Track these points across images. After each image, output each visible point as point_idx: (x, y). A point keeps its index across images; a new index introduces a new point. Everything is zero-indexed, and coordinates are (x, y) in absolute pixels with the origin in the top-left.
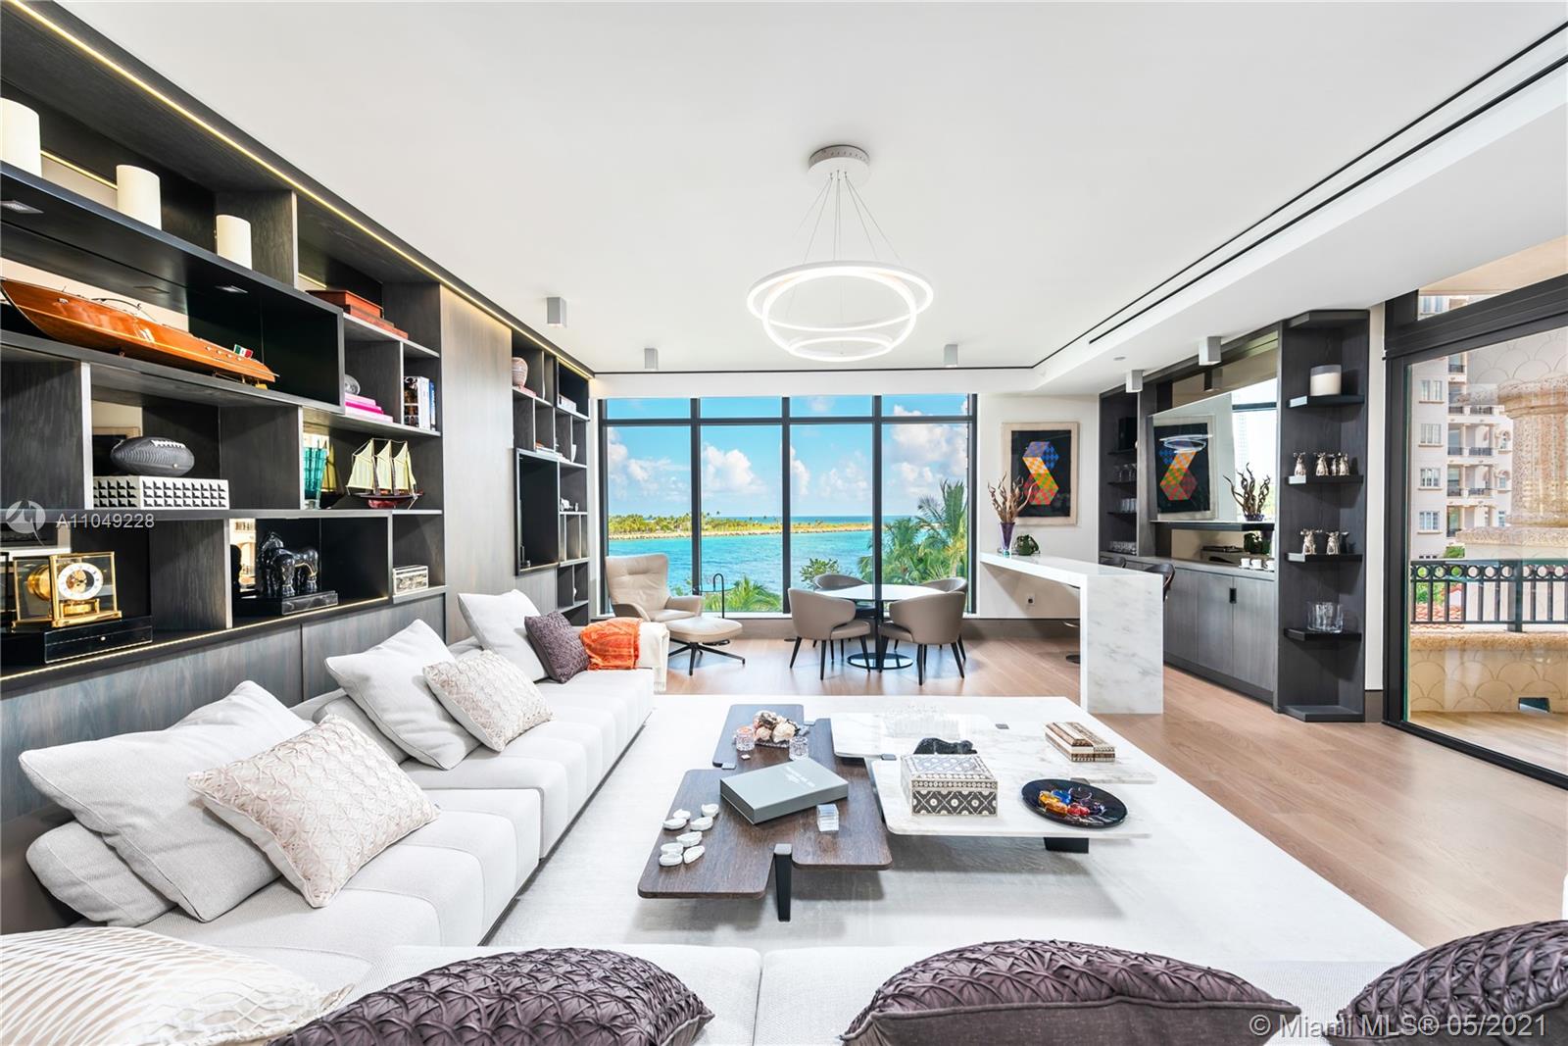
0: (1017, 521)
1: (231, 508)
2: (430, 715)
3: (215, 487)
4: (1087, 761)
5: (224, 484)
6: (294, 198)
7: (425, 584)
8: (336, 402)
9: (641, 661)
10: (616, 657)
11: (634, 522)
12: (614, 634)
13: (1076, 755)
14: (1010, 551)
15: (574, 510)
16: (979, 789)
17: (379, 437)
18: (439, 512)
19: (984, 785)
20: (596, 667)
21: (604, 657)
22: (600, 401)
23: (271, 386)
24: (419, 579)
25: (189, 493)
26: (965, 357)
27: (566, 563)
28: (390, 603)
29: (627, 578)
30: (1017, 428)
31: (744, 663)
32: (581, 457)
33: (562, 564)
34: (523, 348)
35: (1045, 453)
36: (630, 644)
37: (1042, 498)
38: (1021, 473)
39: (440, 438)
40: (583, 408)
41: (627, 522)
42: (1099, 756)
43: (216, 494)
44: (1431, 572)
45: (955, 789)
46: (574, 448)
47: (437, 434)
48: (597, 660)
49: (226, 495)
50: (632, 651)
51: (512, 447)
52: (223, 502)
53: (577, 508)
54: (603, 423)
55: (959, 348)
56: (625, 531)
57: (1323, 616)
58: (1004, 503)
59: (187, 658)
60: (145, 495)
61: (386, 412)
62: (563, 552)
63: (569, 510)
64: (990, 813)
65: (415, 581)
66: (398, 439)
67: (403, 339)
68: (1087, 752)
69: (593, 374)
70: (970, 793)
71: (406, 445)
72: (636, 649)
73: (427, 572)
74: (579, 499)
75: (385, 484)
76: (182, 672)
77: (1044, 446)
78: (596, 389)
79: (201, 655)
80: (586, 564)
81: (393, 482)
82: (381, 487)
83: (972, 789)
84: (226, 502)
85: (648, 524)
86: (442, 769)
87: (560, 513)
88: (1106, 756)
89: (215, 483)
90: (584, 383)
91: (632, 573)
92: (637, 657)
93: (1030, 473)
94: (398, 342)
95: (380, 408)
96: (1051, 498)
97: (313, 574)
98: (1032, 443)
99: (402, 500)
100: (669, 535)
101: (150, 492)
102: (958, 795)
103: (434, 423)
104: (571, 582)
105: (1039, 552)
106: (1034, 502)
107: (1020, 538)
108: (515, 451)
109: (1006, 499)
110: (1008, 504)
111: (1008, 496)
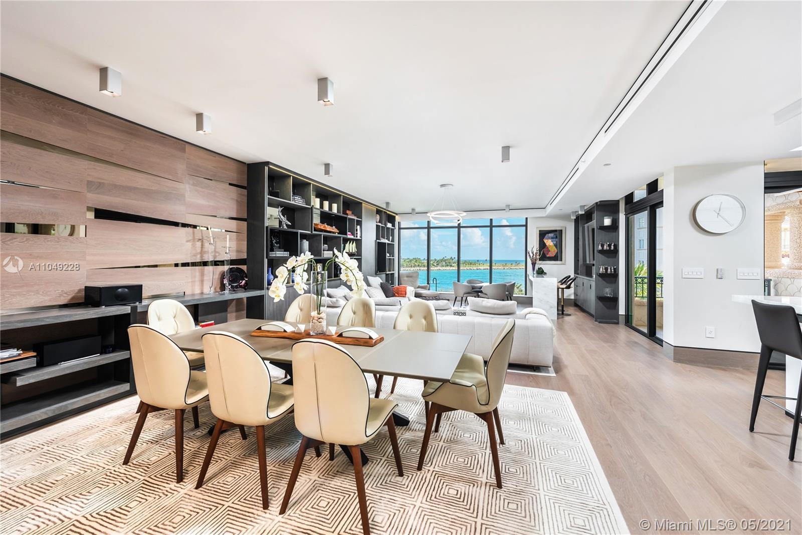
0: (538, 261)
3: (331, 253)
6: (342, 196)
8: (346, 235)
9: (406, 296)
10: (401, 295)
11: (416, 261)
12: (400, 289)
14: (534, 272)
15: (391, 257)
17: (350, 240)
18: (360, 257)
20: (396, 296)
21: (398, 294)
22: (399, 222)
23: (338, 233)
29: (406, 278)
30: (541, 229)
32: (393, 241)
33: (387, 273)
34: (379, 212)
35: (552, 238)
36: (404, 292)
37: (551, 254)
38: (542, 245)
39: (361, 240)
40: (394, 225)
41: (412, 262)
44: (642, 280)
46: (391, 238)
48: (397, 295)
51: (375, 239)
52: (332, 255)
54: (400, 229)
55: (510, 206)
56: (411, 267)
57: (608, 292)
61: (353, 235)
62: (387, 269)
63: (389, 257)
66: (353, 240)
67: (356, 218)
69: (397, 214)
71: (355, 242)
72: (406, 292)
74: (392, 254)
75: (351, 251)
77: (552, 235)
78: (397, 218)
80: (393, 274)
85: (423, 263)
87: (387, 257)
90: (394, 217)
91: (407, 277)
92: (406, 294)
93: (546, 245)
94: (355, 219)
95: (351, 234)
96: (555, 255)
98: (547, 234)
99: (354, 255)
101: (325, 254)
103: (360, 236)
104: (390, 278)
105: (545, 273)
106: (548, 256)
107: (539, 268)
108: (376, 241)
109: (533, 255)
110: (534, 256)
111: (535, 254)
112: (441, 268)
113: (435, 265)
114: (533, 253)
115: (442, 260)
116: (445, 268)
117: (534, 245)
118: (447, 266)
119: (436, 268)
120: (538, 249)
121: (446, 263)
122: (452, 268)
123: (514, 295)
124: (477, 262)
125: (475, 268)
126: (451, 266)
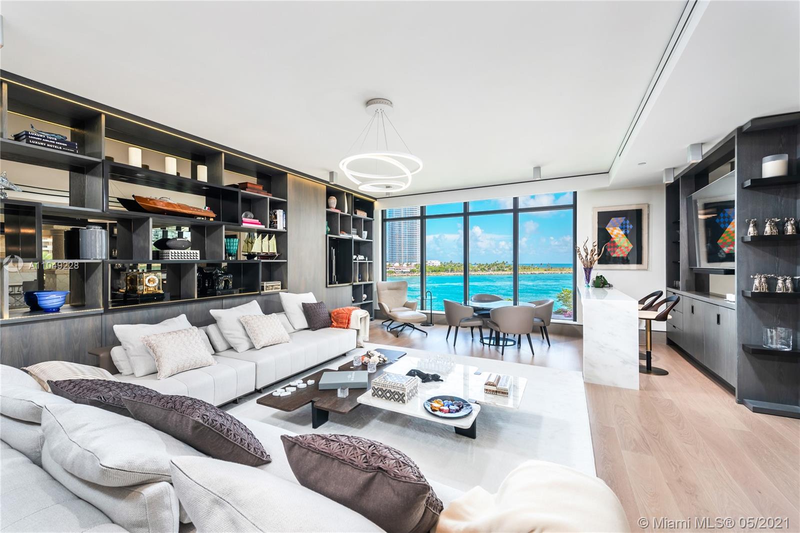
0: (596, 265)
1: (200, 259)
2: (240, 333)
3: (195, 253)
4: (492, 394)
5: (198, 252)
6: (223, 155)
7: (279, 289)
8: (237, 222)
9: (350, 326)
10: (341, 323)
12: (342, 313)
13: (487, 390)
14: (590, 284)
15: (365, 260)
16: (398, 391)
17: (262, 233)
18: (286, 261)
19: (400, 389)
20: (333, 326)
21: (337, 322)
22: (381, 211)
23: (214, 219)
24: (276, 287)
25: (186, 255)
26: (545, 173)
27: (358, 283)
28: (259, 294)
29: (387, 291)
30: (601, 210)
31: (427, 335)
32: (370, 236)
33: (355, 284)
34: (333, 193)
35: (622, 224)
36: (347, 318)
37: (620, 253)
38: (604, 237)
39: (287, 232)
40: (370, 215)
42: (499, 392)
43: (195, 255)
45: (388, 389)
46: (366, 233)
47: (286, 231)
48: (334, 323)
49: (198, 255)
50: (347, 321)
51: (326, 234)
52: (197, 257)
53: (367, 259)
54: (384, 220)
55: (541, 168)
58: (586, 257)
59: (181, 306)
60: (172, 255)
61: (263, 224)
62: (355, 278)
63: (363, 260)
64: (403, 402)
65: (274, 287)
66: (270, 234)
67: (269, 196)
68: (494, 389)
69: (376, 199)
70: (394, 392)
71: (274, 236)
72: (349, 320)
73: (280, 284)
74: (368, 255)
75: (265, 250)
76: (179, 310)
77: (621, 220)
78: (378, 207)
79: (185, 306)
80: (371, 284)
81: (269, 250)
82: (263, 251)
83: (395, 390)
84: (199, 258)
86: (237, 352)
87: (354, 262)
88: (503, 393)
89: (195, 251)
90: (370, 203)
91: (390, 289)
92: (348, 323)
93: (610, 237)
94: (266, 198)
95: (260, 223)
96: (627, 253)
97: (231, 282)
98: (613, 219)
99: (272, 256)
100: (485, 273)
101: (173, 255)
102: (389, 391)
103: (285, 227)
104: (362, 291)
105: (610, 286)
106: (614, 255)
107: (597, 277)
108: (326, 236)
109: (587, 254)
110: (589, 257)
111: (589, 252)
112: (492, 273)
113: (487, 269)
114: (586, 250)
115: (493, 265)
116: (497, 273)
117: (588, 235)
118: (499, 270)
119: (488, 273)
120: (596, 243)
121: (498, 267)
122: (504, 273)
123: (552, 321)
124: (531, 266)
125: (529, 273)
126: (503, 270)
